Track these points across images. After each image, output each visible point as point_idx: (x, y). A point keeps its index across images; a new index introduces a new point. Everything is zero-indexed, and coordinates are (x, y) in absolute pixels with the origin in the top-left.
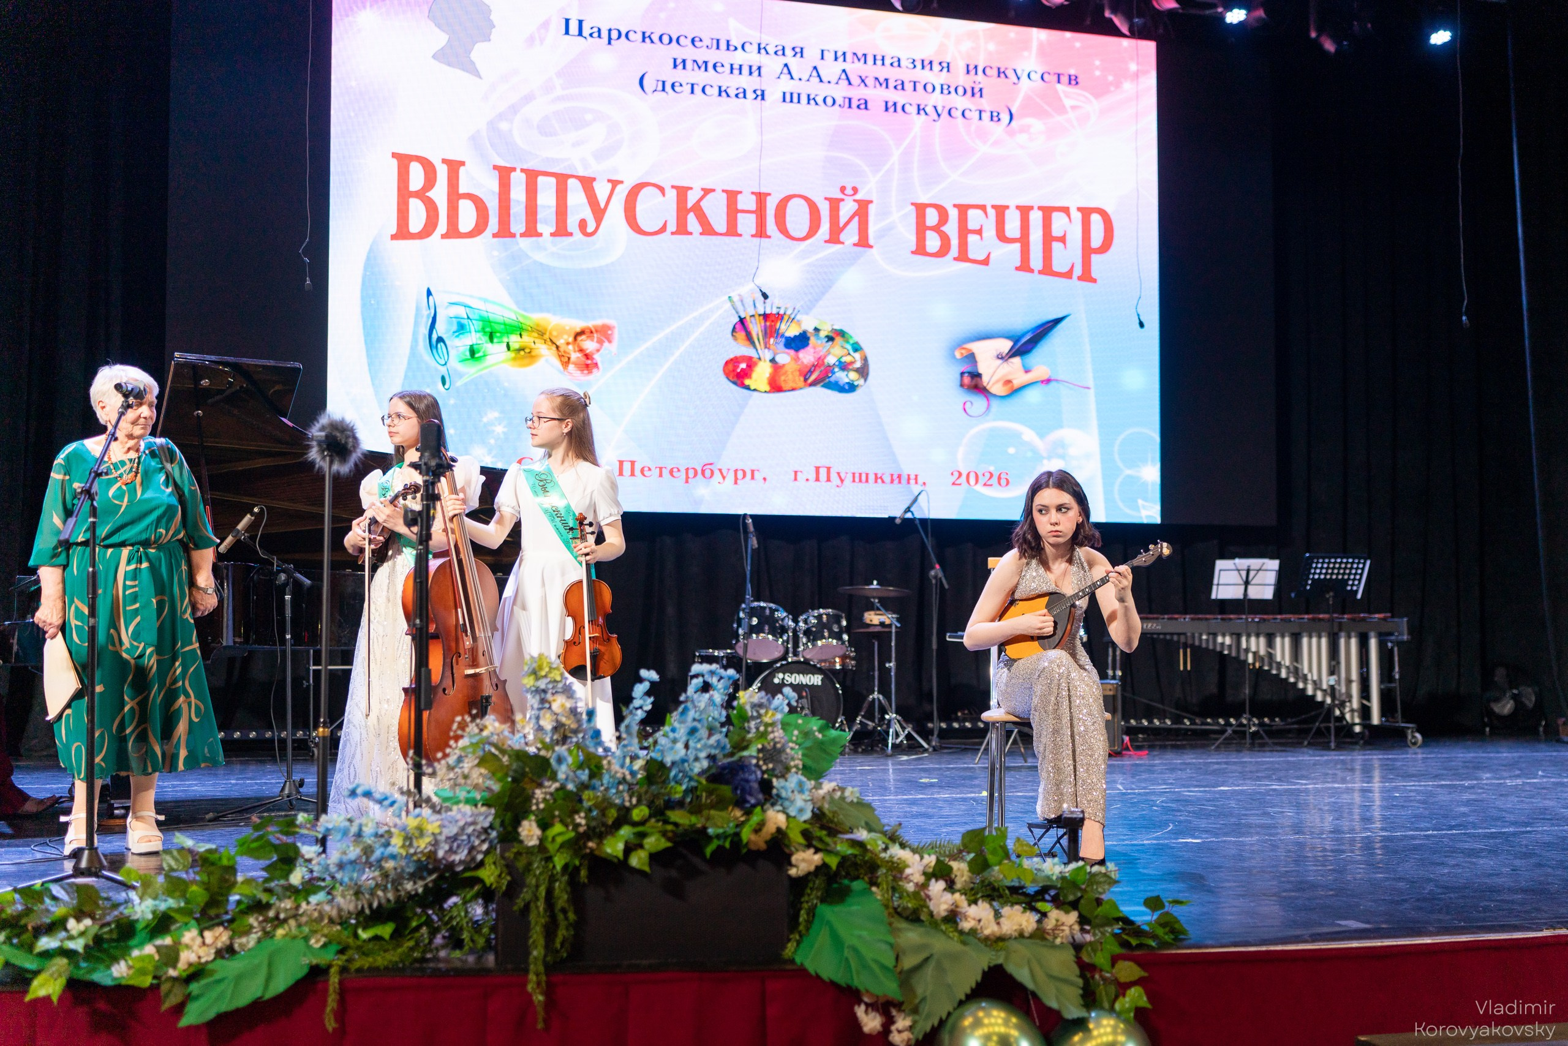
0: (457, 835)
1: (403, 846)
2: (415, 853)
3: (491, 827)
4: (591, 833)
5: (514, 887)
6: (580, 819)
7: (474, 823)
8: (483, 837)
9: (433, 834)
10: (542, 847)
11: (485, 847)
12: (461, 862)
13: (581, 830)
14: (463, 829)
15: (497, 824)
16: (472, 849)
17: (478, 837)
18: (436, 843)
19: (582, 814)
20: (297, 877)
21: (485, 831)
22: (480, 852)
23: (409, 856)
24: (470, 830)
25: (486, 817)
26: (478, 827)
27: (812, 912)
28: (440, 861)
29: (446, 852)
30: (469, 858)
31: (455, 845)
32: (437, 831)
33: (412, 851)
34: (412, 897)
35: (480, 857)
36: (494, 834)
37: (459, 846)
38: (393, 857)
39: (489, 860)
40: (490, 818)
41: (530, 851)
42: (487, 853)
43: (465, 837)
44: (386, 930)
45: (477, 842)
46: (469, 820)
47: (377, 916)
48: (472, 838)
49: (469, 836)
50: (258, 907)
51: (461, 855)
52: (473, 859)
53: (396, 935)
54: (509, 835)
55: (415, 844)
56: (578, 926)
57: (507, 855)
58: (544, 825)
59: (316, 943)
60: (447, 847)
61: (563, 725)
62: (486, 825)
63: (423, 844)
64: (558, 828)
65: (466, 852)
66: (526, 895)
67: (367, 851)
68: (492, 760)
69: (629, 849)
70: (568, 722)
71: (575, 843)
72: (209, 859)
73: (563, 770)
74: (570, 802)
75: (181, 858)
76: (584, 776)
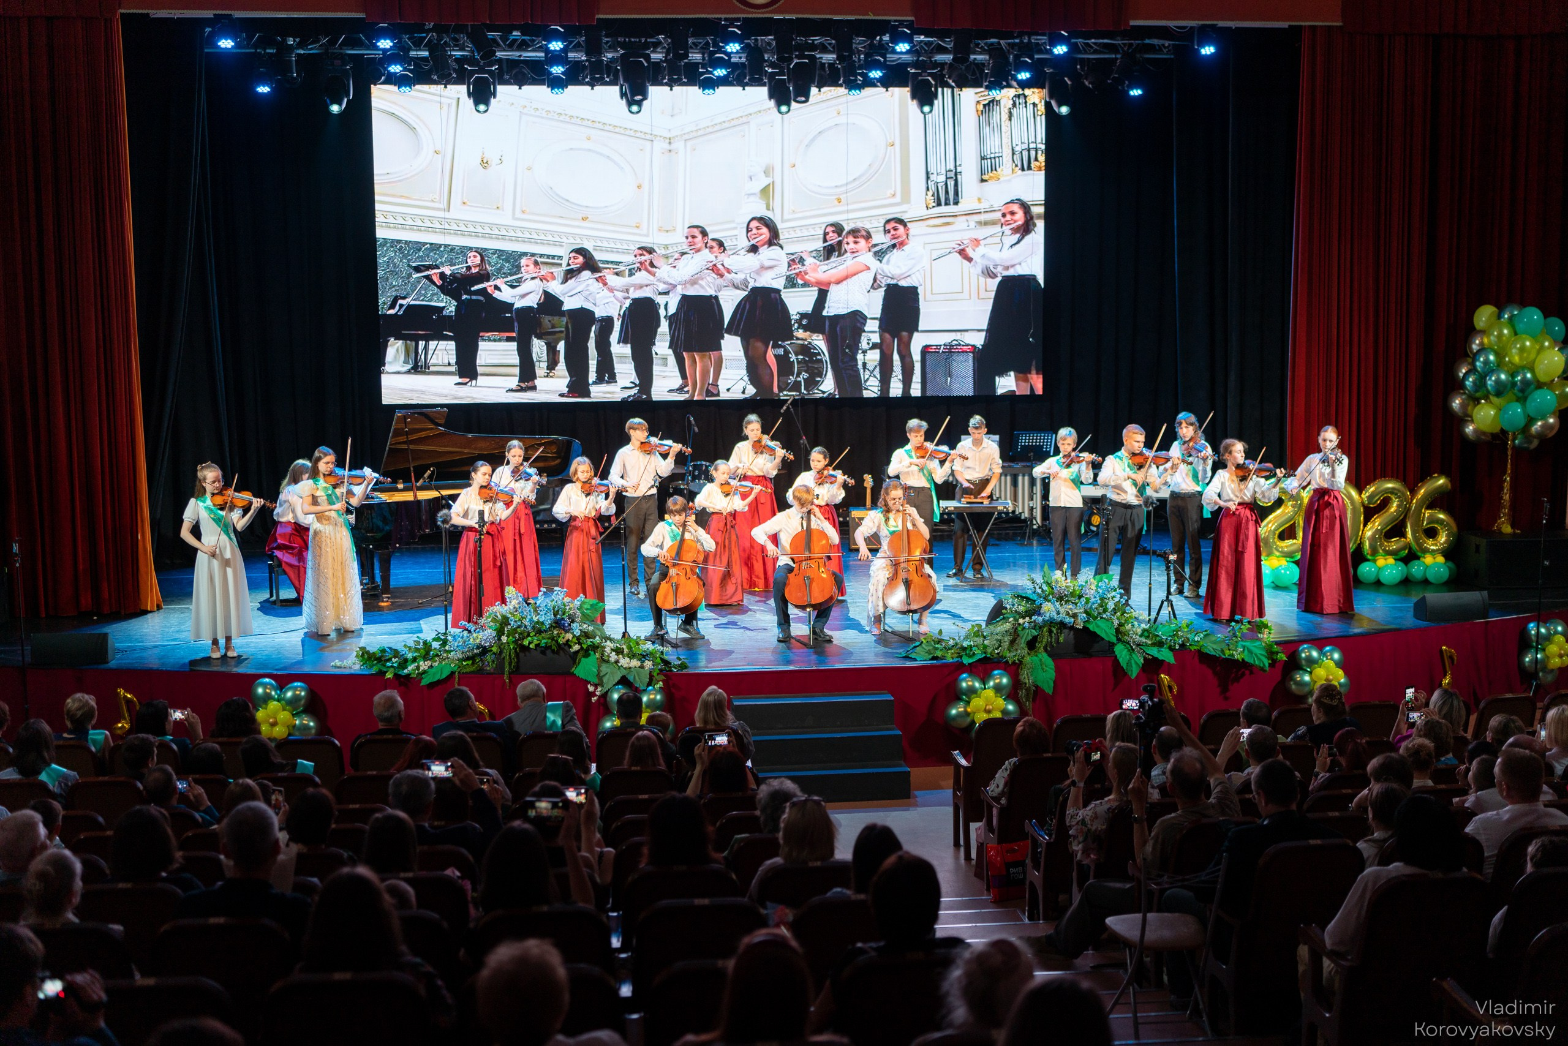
0: (486, 638)
1: (473, 641)
3: (496, 636)
4: (520, 638)
5: (501, 652)
6: (517, 636)
7: (491, 635)
8: (493, 639)
10: (508, 643)
11: (494, 641)
12: (488, 646)
13: (517, 638)
14: (488, 637)
16: (491, 642)
18: (481, 641)
19: (517, 634)
20: (447, 648)
21: (494, 637)
23: (475, 644)
24: (490, 637)
25: (494, 634)
26: (492, 637)
27: (580, 660)
28: (483, 645)
31: (486, 641)
33: (476, 642)
34: (476, 654)
36: (496, 638)
38: (471, 644)
39: (495, 645)
41: (505, 643)
42: (494, 643)
43: (488, 639)
44: (470, 662)
47: (468, 659)
48: (490, 639)
50: (437, 655)
51: (488, 644)
52: (491, 644)
53: (473, 664)
54: (499, 639)
55: (476, 640)
56: (518, 662)
57: (499, 644)
58: (508, 636)
59: (452, 666)
60: (484, 642)
63: (478, 641)
64: (511, 637)
66: (504, 655)
67: (464, 642)
68: (494, 620)
69: (530, 643)
70: (517, 606)
71: (515, 642)
72: (425, 643)
73: (512, 623)
74: (515, 631)
75: (418, 643)
76: (519, 623)
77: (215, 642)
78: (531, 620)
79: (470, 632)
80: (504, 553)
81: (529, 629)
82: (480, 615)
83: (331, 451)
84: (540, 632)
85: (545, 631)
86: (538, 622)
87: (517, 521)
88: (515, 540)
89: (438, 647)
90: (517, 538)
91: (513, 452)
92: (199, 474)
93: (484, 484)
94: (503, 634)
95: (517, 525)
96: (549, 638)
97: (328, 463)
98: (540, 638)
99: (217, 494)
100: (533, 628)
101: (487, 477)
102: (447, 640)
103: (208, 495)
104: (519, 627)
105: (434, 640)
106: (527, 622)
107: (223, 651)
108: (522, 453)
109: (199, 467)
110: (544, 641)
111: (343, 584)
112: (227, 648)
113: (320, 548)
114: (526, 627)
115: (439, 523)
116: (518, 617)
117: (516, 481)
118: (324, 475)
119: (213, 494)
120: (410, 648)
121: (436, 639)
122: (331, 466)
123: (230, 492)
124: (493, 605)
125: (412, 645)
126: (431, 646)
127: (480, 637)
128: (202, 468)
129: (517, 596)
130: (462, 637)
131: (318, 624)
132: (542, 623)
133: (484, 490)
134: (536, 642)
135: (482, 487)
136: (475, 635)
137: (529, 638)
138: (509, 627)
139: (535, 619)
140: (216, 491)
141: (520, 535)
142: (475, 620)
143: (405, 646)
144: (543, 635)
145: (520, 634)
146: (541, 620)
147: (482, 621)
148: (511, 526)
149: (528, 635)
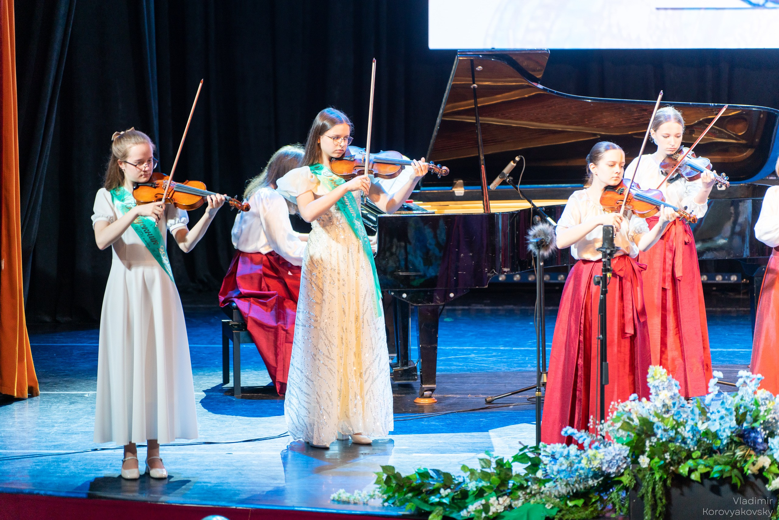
0: (612, 459)
1: (587, 464)
2: (592, 468)
3: (628, 456)
4: (672, 462)
5: (637, 486)
6: (667, 456)
7: (620, 454)
8: (624, 461)
9: (601, 459)
10: (651, 469)
11: (625, 466)
12: (613, 473)
13: (667, 461)
14: (614, 457)
15: (630, 455)
16: (619, 466)
17: (621, 461)
18: (602, 464)
19: (668, 454)
20: (539, 475)
21: (625, 458)
22: (622, 468)
23: (589, 469)
24: (617, 458)
25: (626, 451)
26: (622, 457)
28: (604, 472)
29: (606, 468)
30: (617, 471)
31: (611, 464)
32: (602, 457)
33: (591, 466)
34: (592, 488)
35: (622, 471)
36: (629, 460)
37: (612, 465)
38: (582, 469)
39: (627, 472)
40: (628, 452)
41: (645, 469)
42: (625, 469)
43: (615, 461)
44: (580, 502)
45: (621, 464)
46: (618, 453)
47: (576, 495)
48: (619, 462)
49: (617, 461)
50: (521, 488)
51: (613, 470)
52: (619, 471)
53: (585, 505)
54: (635, 462)
55: (592, 463)
56: (667, 506)
57: (634, 471)
58: (651, 457)
59: (548, 507)
60: (607, 465)
61: (667, 405)
62: (626, 455)
63: (596, 464)
64: (656, 459)
65: (616, 468)
66: (643, 491)
67: (571, 465)
68: (627, 426)
69: (691, 471)
70: (669, 403)
71: (664, 467)
72: (500, 463)
73: (659, 432)
74: (663, 447)
75: (487, 463)
76: (672, 433)
77: (130, 449)
78: (694, 430)
79: (581, 447)
80: (643, 313)
81: (691, 444)
82: (603, 416)
83: (343, 116)
84: (710, 451)
85: (720, 451)
86: (707, 433)
87: (669, 255)
88: (664, 290)
89: (523, 472)
90: (668, 286)
91: (664, 128)
92: (116, 149)
93: (613, 183)
94: (643, 453)
95: (669, 262)
96: (726, 464)
97: (338, 137)
98: (710, 461)
99: (144, 184)
100: (699, 443)
101: (617, 168)
102: (540, 461)
103: (127, 188)
104: (672, 440)
105: (516, 458)
106: (686, 432)
107: (142, 468)
108: (679, 129)
109: (114, 137)
110: (717, 468)
111: (358, 355)
112: (152, 462)
113: (322, 291)
114: (684, 441)
115: (531, 247)
116: (671, 423)
117: (671, 180)
118: (331, 159)
119: (137, 185)
120: (472, 472)
121: (521, 458)
122: (343, 143)
123: (168, 181)
124: (625, 399)
125: (477, 467)
126: (510, 469)
127: (600, 456)
128: (121, 137)
129: (670, 385)
130: (567, 457)
131: (310, 428)
132: (716, 436)
133: (611, 195)
134: (702, 469)
135: (609, 188)
136: (590, 452)
137: (690, 463)
138: (654, 439)
139: (702, 427)
140: (143, 180)
141: (674, 280)
142: (591, 425)
143: (464, 468)
144: (716, 457)
145: (674, 453)
146: (713, 429)
147: (605, 427)
148: (657, 265)
149: (689, 457)
